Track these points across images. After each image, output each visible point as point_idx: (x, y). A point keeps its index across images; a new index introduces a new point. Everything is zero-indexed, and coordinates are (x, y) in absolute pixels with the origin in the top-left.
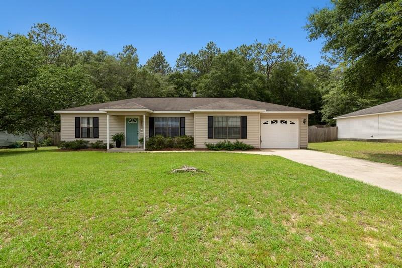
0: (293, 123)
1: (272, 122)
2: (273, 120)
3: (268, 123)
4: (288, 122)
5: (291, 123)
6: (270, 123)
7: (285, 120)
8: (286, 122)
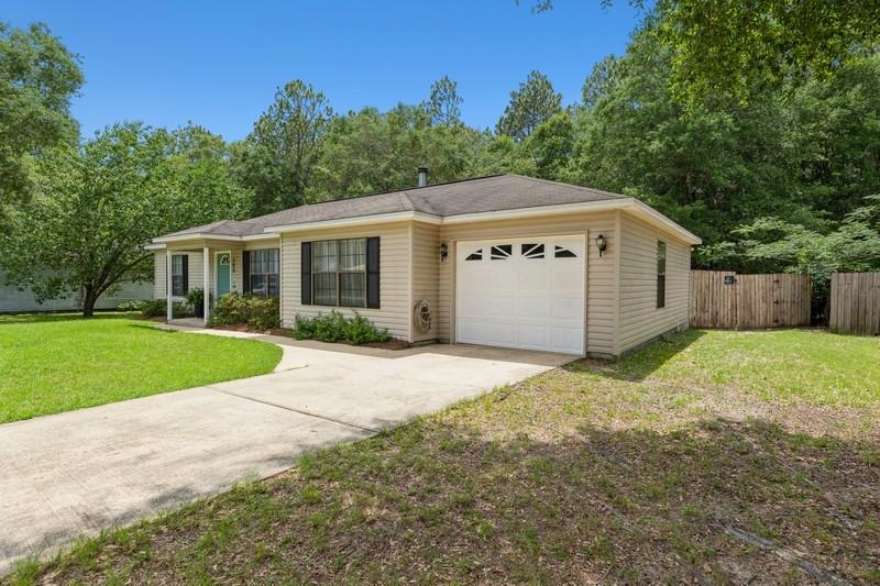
0: (567, 254)
1: (494, 251)
2: (497, 243)
3: (479, 258)
4: (549, 252)
5: (558, 255)
6: (487, 254)
7: (537, 241)
8: (541, 249)
